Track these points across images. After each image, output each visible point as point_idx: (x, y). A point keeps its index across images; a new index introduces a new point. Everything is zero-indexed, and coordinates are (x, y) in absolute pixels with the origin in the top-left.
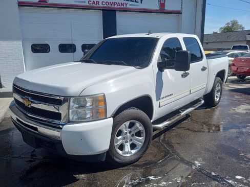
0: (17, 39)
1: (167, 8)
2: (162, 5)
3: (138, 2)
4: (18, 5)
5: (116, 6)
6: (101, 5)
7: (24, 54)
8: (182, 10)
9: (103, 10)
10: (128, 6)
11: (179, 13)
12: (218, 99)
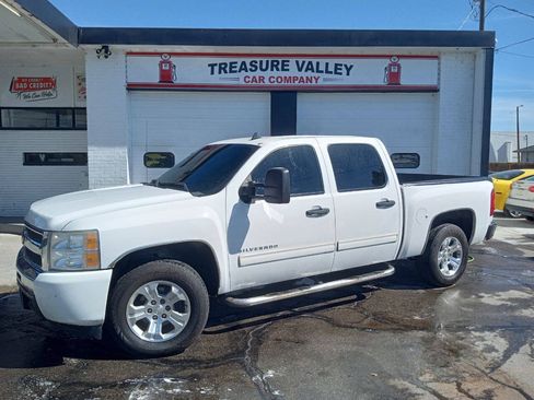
0: (121, 144)
1: (404, 81)
2: (394, 77)
3: (341, 74)
4: (127, 89)
5: (297, 82)
6: (267, 82)
7: (131, 169)
8: (439, 84)
9: (272, 92)
10: (320, 82)
11: (434, 90)
12: (452, 273)
